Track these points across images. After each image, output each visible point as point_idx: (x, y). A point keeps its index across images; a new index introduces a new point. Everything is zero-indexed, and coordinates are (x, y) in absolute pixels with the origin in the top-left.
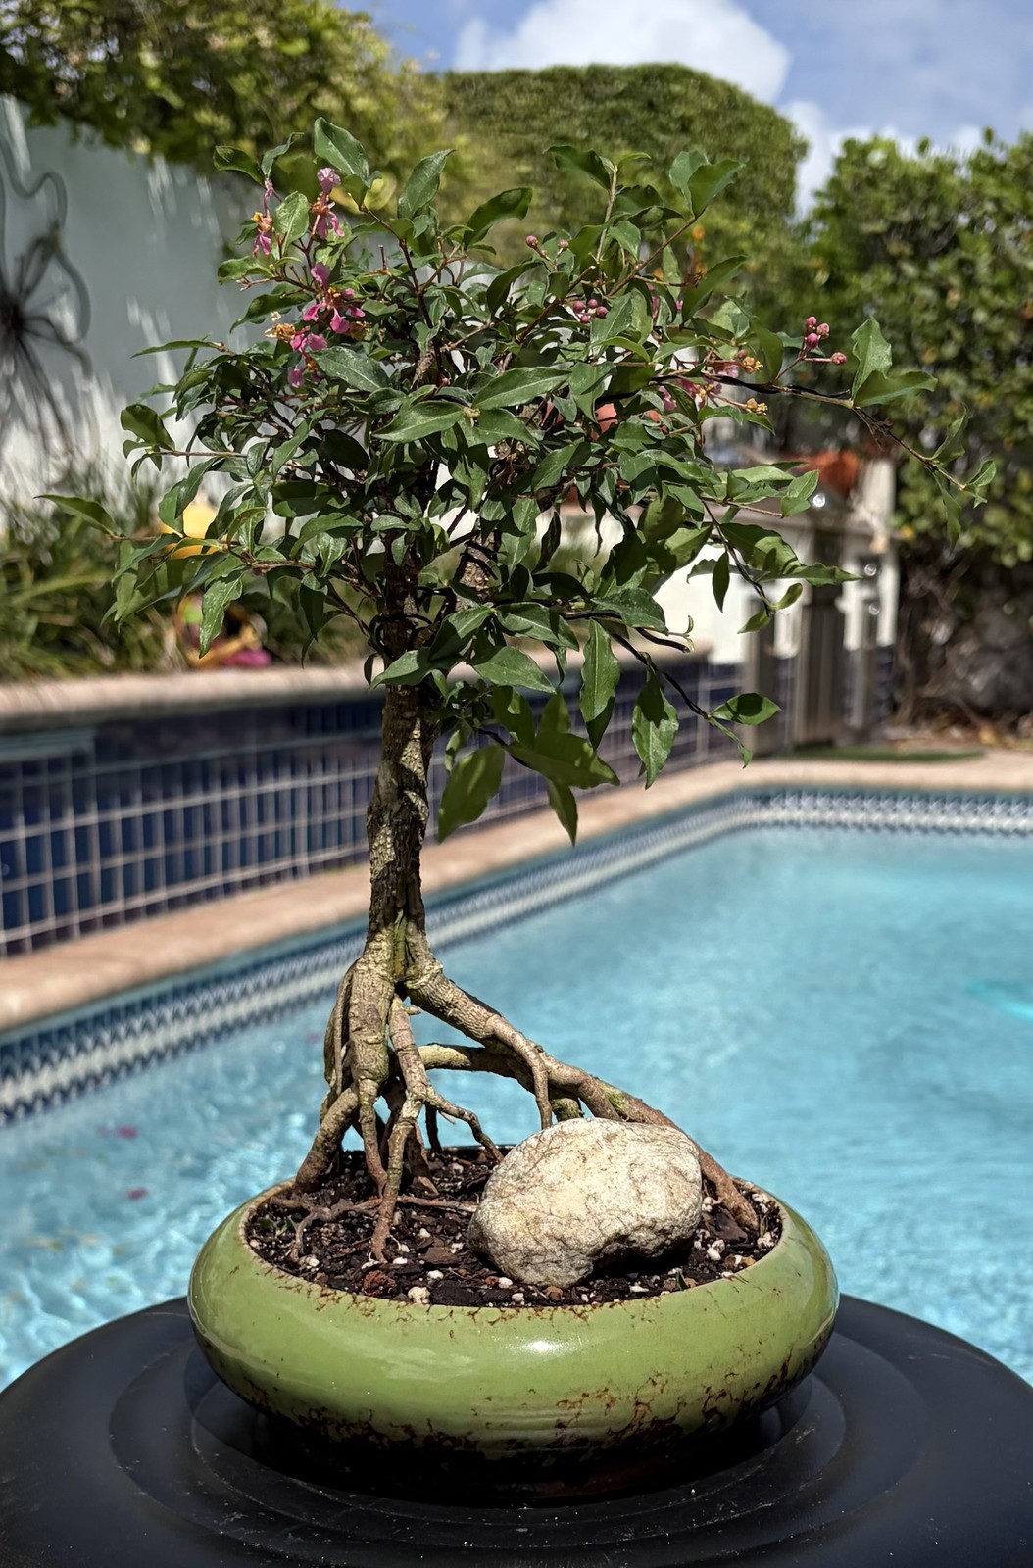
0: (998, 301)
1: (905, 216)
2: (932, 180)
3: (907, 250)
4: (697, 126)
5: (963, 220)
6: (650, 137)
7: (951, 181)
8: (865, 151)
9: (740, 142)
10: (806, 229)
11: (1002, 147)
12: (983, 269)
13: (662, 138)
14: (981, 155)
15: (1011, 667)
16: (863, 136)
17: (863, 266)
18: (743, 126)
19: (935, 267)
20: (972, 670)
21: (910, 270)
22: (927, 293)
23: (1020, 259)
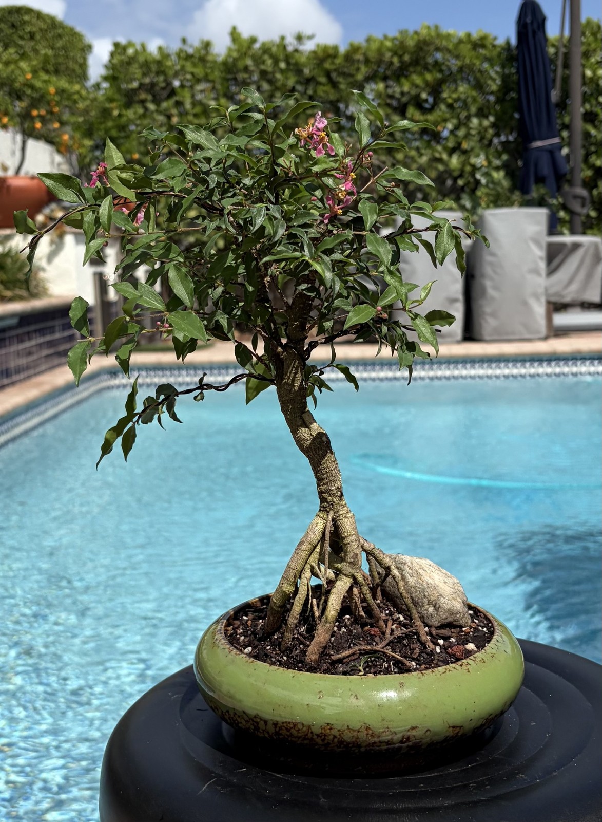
0: (196, 121)
1: (147, 80)
2: (159, 63)
3: (150, 97)
4: (38, 37)
5: (176, 83)
6: (14, 41)
7: (169, 63)
8: (124, 49)
9: (59, 44)
10: (97, 86)
11: (191, 46)
12: (188, 106)
13: (21, 42)
14: (181, 51)
16: (123, 41)
17: (128, 105)
18: (60, 36)
19: (165, 105)
21: (152, 107)
22: (161, 118)
23: (205, 101)
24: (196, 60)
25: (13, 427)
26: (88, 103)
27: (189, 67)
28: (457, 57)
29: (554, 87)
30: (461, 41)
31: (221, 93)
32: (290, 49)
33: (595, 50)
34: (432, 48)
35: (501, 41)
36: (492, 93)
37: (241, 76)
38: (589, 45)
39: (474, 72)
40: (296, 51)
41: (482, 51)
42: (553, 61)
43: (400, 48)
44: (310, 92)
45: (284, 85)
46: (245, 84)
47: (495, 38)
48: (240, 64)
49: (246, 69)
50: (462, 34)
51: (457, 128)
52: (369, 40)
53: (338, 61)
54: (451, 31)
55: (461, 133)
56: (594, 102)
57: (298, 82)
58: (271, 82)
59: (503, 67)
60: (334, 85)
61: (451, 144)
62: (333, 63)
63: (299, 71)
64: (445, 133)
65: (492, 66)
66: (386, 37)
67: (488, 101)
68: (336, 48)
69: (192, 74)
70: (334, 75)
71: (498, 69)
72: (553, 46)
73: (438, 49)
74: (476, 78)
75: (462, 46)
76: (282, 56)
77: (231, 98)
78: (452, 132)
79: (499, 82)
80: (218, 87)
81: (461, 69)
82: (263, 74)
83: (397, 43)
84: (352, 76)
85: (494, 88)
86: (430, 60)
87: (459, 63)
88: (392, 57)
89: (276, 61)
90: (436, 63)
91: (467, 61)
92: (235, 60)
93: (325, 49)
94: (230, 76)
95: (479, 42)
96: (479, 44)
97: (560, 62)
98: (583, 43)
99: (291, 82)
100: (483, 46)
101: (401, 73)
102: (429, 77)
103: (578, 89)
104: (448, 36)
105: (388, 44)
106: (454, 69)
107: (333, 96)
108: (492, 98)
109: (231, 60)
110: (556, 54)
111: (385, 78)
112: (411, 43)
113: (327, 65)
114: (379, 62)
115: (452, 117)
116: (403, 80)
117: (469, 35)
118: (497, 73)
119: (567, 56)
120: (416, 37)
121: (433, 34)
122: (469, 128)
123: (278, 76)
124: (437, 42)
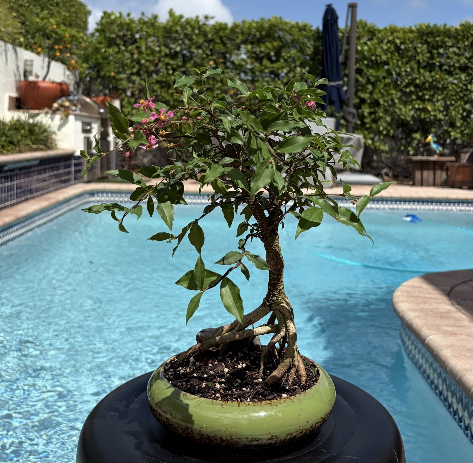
0: (147, 58)
1: (121, 34)
2: (128, 25)
3: (122, 43)
4: (61, 5)
5: (137, 36)
6: (47, 6)
7: (134, 25)
8: (109, 15)
9: (73, 10)
10: (93, 35)
11: (147, 17)
12: (143, 49)
13: (51, 7)
14: (141, 19)
15: (155, 156)
16: (109, 11)
17: (109, 46)
18: (73, 6)
19: (130, 48)
20: (144, 157)
21: (123, 48)
22: (128, 55)
23: (153, 47)
24: (149, 25)
25: (31, 223)
26: (87, 44)
27: (145, 28)
28: (291, 35)
29: (340, 54)
30: (293, 27)
31: (162, 44)
32: (201, 23)
33: (363, 36)
34: (277, 29)
35: (314, 28)
36: (308, 55)
37: (174, 35)
38: (360, 33)
39: (299, 43)
40: (204, 24)
41: (304, 33)
42: (341, 40)
43: (260, 27)
44: (211, 47)
45: (197, 42)
46: (175, 40)
47: (311, 26)
48: (174, 29)
49: (177, 32)
50: (294, 22)
51: (289, 72)
52: (244, 22)
53: (227, 32)
54: (288, 20)
55: (291, 75)
56: (361, 63)
57: (205, 41)
58: (190, 40)
59: (315, 42)
60: (225, 44)
61: (285, 81)
62: (224, 33)
63: (205, 35)
64: (283, 74)
65: (309, 40)
66: (253, 21)
67: (306, 59)
68: (226, 25)
69: (147, 32)
70: (224, 39)
71: (312, 43)
72: (342, 32)
73: (280, 30)
74: (300, 47)
75: (293, 29)
76: (196, 26)
77: (167, 46)
78: (286, 74)
79: (312, 49)
80: (161, 40)
81: (293, 41)
82: (186, 35)
83: (259, 24)
84: (234, 40)
85: (309, 52)
86: (276, 35)
87: (291, 38)
88: (256, 32)
89: (193, 29)
90: (279, 37)
91: (296, 37)
92: (171, 26)
93: (220, 25)
94: (168, 35)
95: (303, 28)
96: (303, 29)
97: (345, 41)
98: (357, 32)
99: (201, 40)
100: (305, 30)
101: (259, 41)
102: (275, 44)
103: (353, 56)
104: (286, 23)
105: (254, 25)
106: (289, 41)
107: (223, 50)
108: (308, 58)
109: (168, 26)
110: (343, 37)
111: (252, 43)
112: (267, 25)
113: (221, 34)
114: (249, 34)
115: (287, 67)
116: (261, 45)
117: (297, 24)
118: (311, 44)
119: (348, 38)
120: (269, 23)
121: (279, 21)
122: (295, 73)
123: (194, 37)
124: (281, 26)
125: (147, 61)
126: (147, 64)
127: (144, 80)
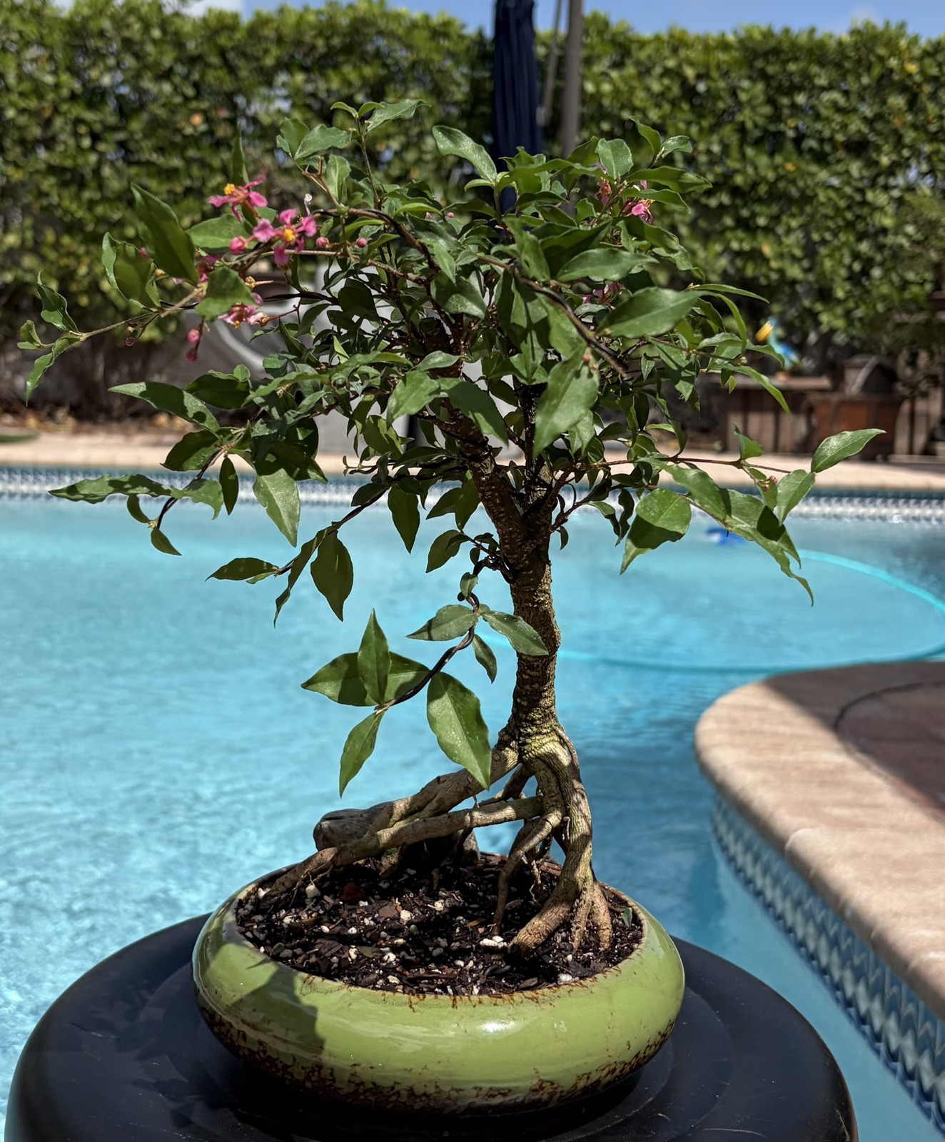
20: (16, 373)
23: (38, 74)
24: (27, 14)
27: (15, 22)
28: (409, 47)
29: (541, 102)
30: (414, 25)
31: (63, 65)
32: (168, 11)
33: (599, 58)
34: (372, 30)
35: (471, 31)
36: (455, 104)
37: (93, 43)
38: (592, 47)
39: (431, 72)
40: (177, 14)
41: (445, 43)
42: (541, 66)
43: (327, 29)
44: (196, 76)
45: (158, 63)
46: (98, 55)
47: (463, 26)
48: (93, 26)
49: (102, 34)
50: (416, 15)
51: (405, 147)
52: (282, 11)
53: (238, 35)
54: (402, 9)
55: (411, 156)
56: (595, 130)
57: (177, 60)
58: (137, 56)
59: (473, 67)
60: (232, 70)
61: (395, 171)
62: (230, 39)
63: (179, 44)
64: (388, 155)
65: (457, 63)
66: (306, 9)
67: (448, 114)
68: (235, 17)
69: (20, 33)
70: (231, 55)
71: (465, 70)
72: (544, 44)
73: (380, 33)
74: (433, 80)
75: (416, 33)
76: (155, 20)
77: (75, 72)
78: (398, 154)
79: (466, 88)
80: (59, 55)
81: (414, 65)
82: (127, 43)
83: (323, 18)
84: (257, 59)
85: (459, 96)
86: (370, 48)
87: (411, 56)
88: (315, 37)
89: (147, 27)
90: (378, 54)
91: (423, 55)
92: (86, 19)
93: (221, 16)
94: (76, 42)
95: (442, 29)
96: (441, 32)
97: (551, 69)
98: (584, 46)
99: (167, 60)
100: (446, 35)
101: (323, 63)
102: (368, 71)
103: (574, 110)
104: (398, 17)
105: (312, 18)
106: (406, 64)
107: (228, 86)
108: (455, 111)
109: (78, 19)
110: (547, 56)
111: (305, 69)
112: (344, 21)
113: (223, 40)
114: (298, 43)
115: (399, 134)
116: (330, 73)
117: (427, 18)
118: (464, 75)
119: (562, 62)
120: (351, 13)
121: (376, 10)
122: (421, 152)
123: (150, 48)
124: (382, 23)
125: (22, 111)
126: (22, 120)
127: (16, 165)
